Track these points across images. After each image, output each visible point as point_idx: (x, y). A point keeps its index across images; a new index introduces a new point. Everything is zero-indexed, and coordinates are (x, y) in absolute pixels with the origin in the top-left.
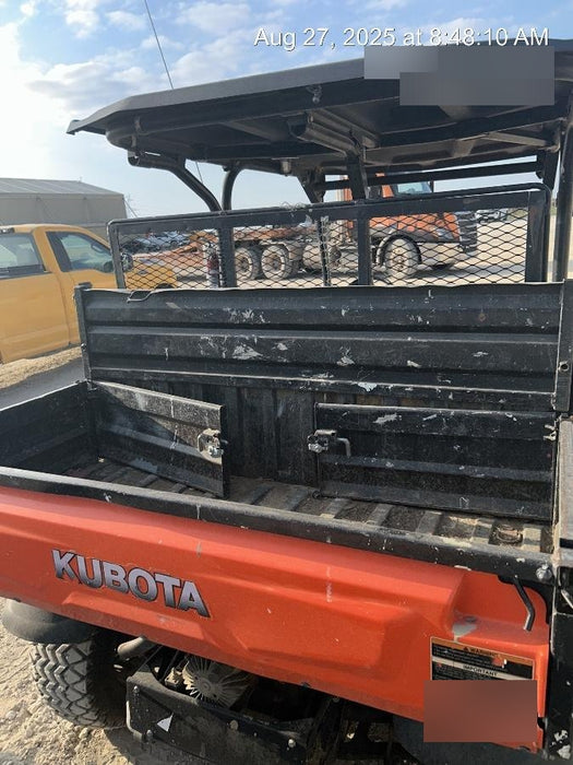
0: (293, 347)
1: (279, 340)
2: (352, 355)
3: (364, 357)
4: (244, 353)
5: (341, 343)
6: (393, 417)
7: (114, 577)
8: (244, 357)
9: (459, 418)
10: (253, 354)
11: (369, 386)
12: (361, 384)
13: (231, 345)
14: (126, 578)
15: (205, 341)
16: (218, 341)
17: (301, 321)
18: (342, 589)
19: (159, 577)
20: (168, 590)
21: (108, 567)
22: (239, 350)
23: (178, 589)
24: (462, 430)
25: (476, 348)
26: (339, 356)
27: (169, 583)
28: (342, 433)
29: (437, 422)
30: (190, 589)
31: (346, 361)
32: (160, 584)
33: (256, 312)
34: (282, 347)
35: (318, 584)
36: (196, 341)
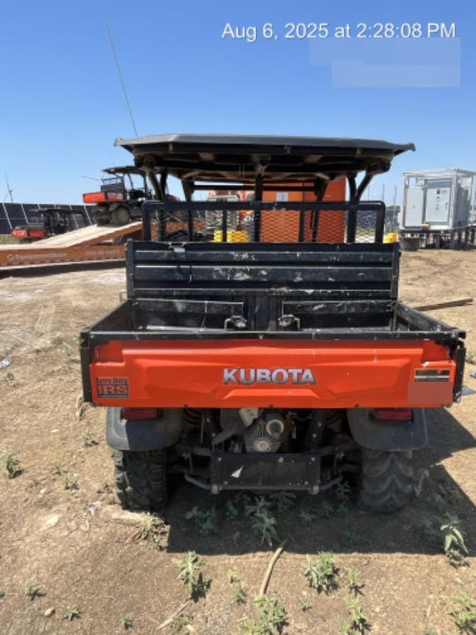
0: (270, 273)
1: (261, 269)
2: (302, 276)
3: (308, 277)
4: (240, 277)
5: (297, 270)
6: (322, 306)
7: (264, 377)
8: (242, 279)
9: (352, 304)
10: (246, 277)
11: (310, 291)
12: (307, 291)
13: (234, 272)
14: (271, 376)
15: (217, 271)
16: (226, 270)
17: (275, 259)
18: (381, 357)
19: (290, 371)
20: (295, 376)
21: (259, 371)
22: (238, 275)
23: (300, 375)
24: (353, 310)
25: (359, 271)
26: (295, 277)
27: (295, 372)
28: (296, 316)
29: (341, 308)
30: (308, 372)
31: (299, 279)
32: (290, 375)
33: (250, 255)
34: (264, 273)
35: (371, 357)
36: (211, 271)
